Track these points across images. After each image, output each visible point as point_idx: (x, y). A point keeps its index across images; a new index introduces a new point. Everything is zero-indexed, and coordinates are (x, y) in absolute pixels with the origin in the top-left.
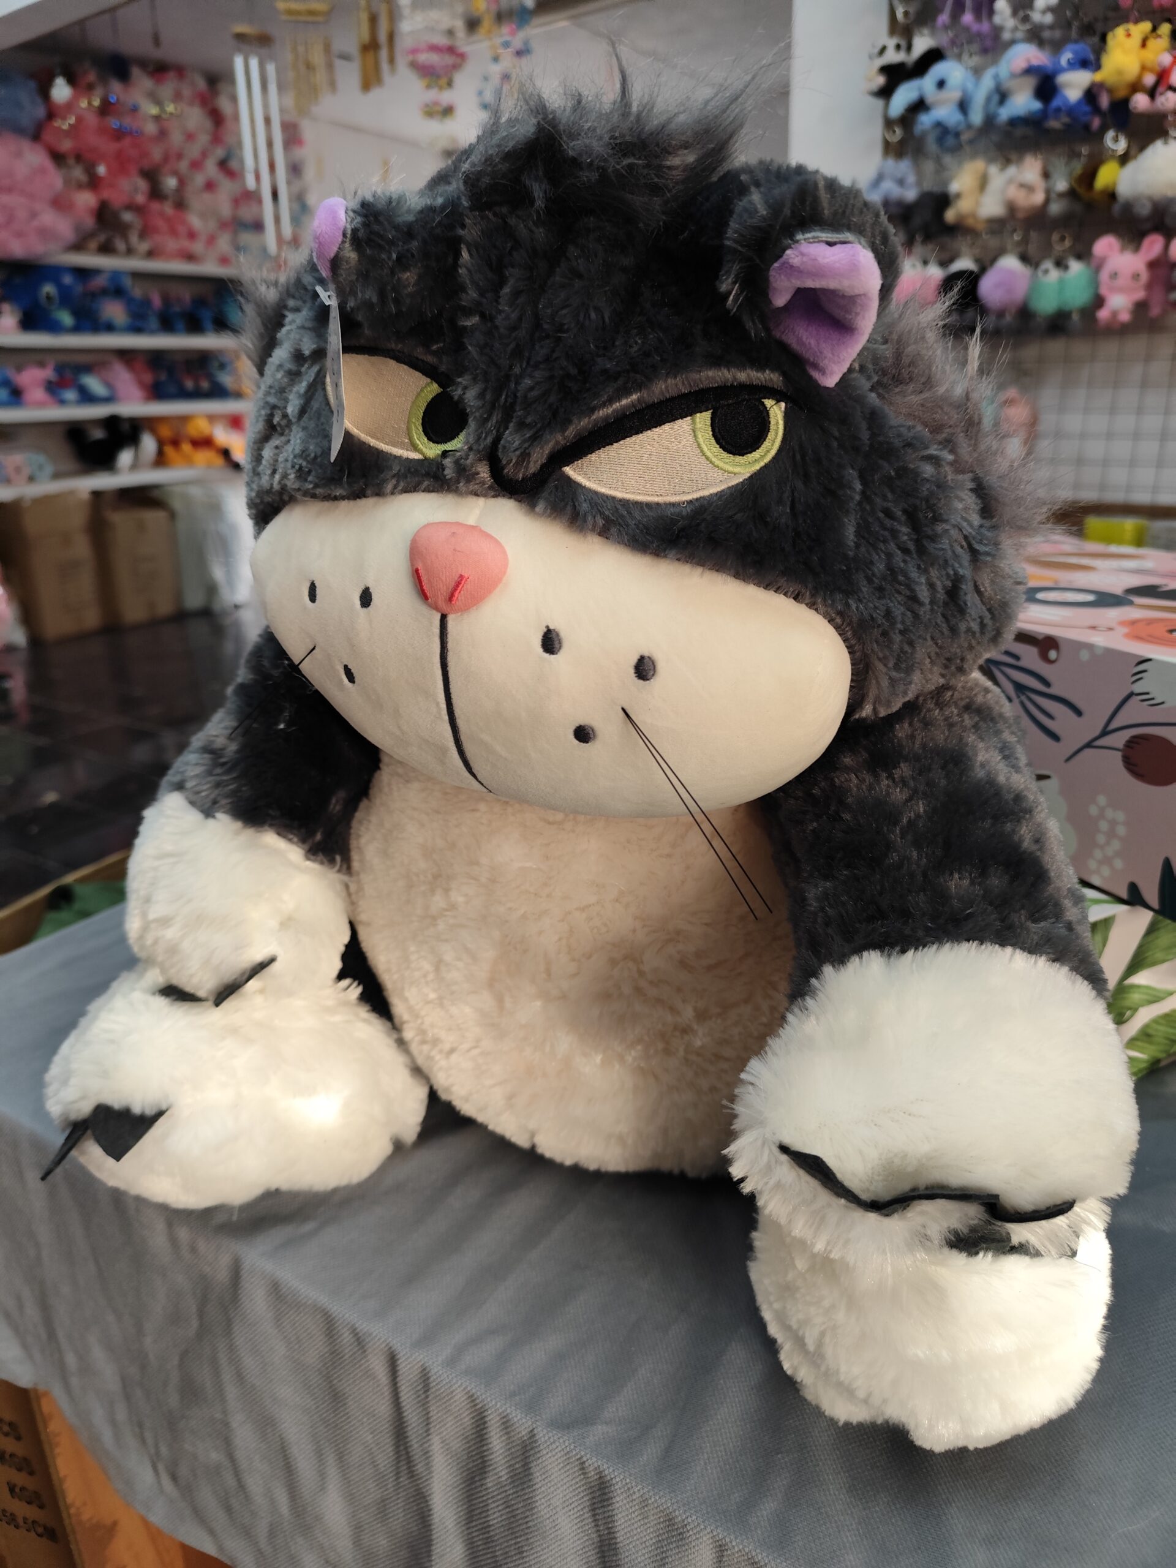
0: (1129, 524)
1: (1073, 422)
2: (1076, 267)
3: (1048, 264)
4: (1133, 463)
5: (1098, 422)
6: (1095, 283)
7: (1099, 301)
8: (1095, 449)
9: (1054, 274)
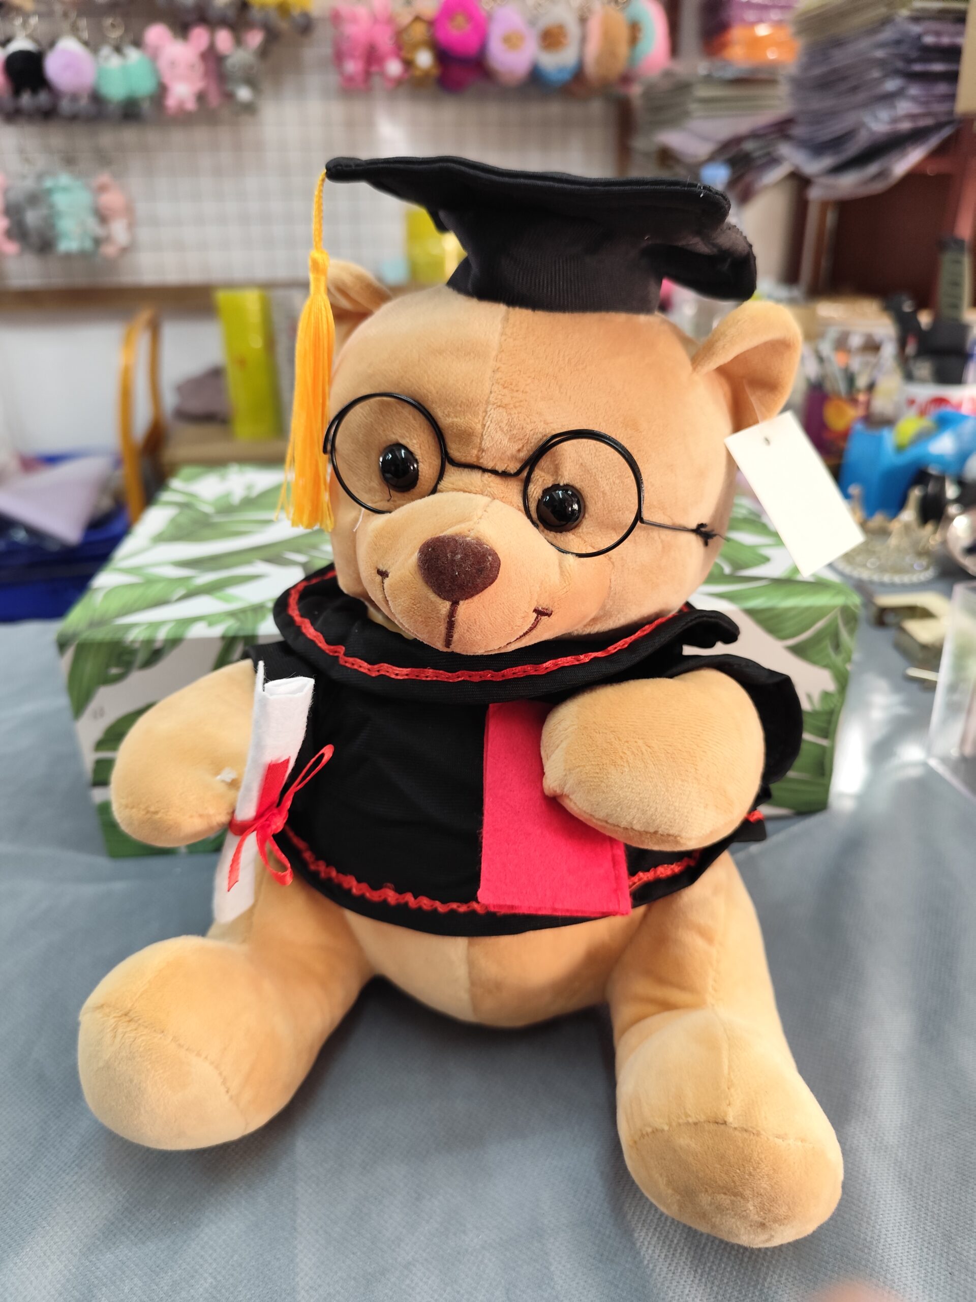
2: (133, 55)
3: (106, 51)
6: (156, 72)
7: (162, 90)
9: (114, 62)
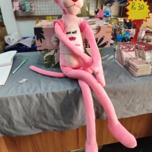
0: (51, 17)
1: (39, 6)
4: (46, 10)
5: (41, 6)
8: (42, 9)
